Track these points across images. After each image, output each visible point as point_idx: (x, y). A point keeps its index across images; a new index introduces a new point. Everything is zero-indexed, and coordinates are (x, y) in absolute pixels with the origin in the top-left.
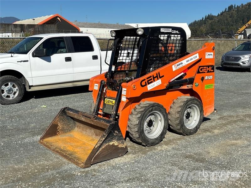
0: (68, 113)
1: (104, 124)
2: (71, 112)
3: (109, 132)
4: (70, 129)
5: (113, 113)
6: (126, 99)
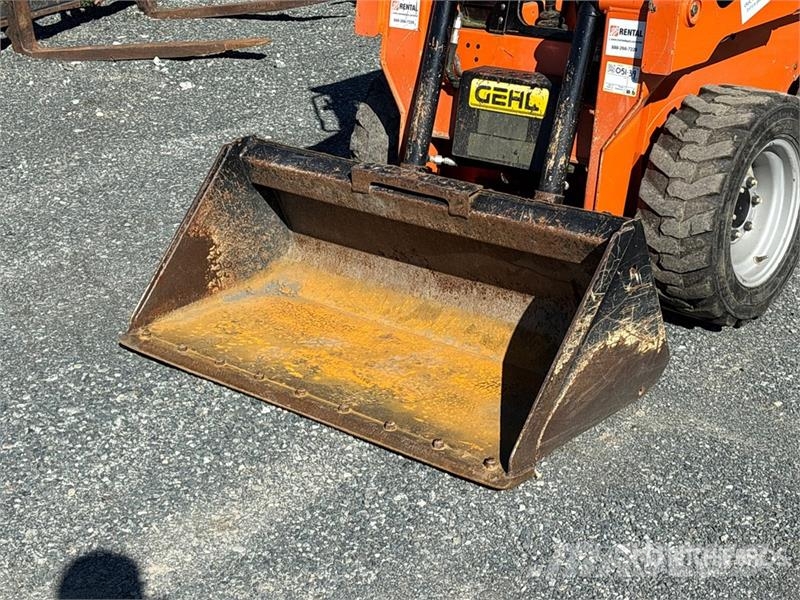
0: (266, 169)
1: (545, 234)
2: (290, 168)
3: (609, 279)
4: (265, 255)
5: (555, 165)
6: (640, 82)
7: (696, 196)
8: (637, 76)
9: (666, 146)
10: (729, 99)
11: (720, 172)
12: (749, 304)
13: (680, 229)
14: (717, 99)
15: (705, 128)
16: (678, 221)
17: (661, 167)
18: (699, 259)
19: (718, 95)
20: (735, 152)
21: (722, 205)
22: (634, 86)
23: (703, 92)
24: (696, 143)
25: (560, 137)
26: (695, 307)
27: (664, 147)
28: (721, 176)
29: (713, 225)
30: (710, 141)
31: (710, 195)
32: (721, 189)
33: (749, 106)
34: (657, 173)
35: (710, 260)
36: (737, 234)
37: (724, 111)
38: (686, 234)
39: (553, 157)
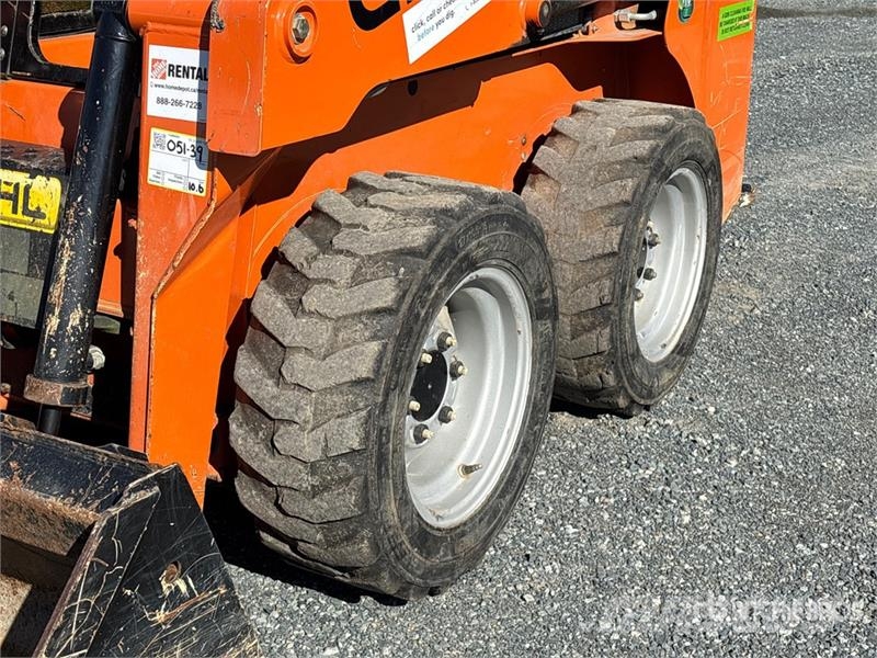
5: (62, 326)
6: (210, 169)
7: (332, 383)
8: (205, 157)
9: (281, 287)
10: (392, 200)
11: (374, 337)
12: (450, 557)
13: (307, 445)
14: (372, 199)
15: (348, 253)
16: (302, 429)
17: (270, 325)
18: (345, 502)
19: (374, 190)
20: (400, 299)
21: (380, 399)
22: (200, 176)
23: (353, 184)
24: (333, 283)
25: (67, 272)
26: (352, 575)
27: (277, 288)
28: (375, 346)
29: (367, 438)
30: (357, 279)
31: (359, 382)
32: (377, 371)
33: (427, 213)
34: (265, 337)
35: (364, 502)
36: (425, 432)
37: (384, 222)
38: (318, 455)
39: (57, 311)
